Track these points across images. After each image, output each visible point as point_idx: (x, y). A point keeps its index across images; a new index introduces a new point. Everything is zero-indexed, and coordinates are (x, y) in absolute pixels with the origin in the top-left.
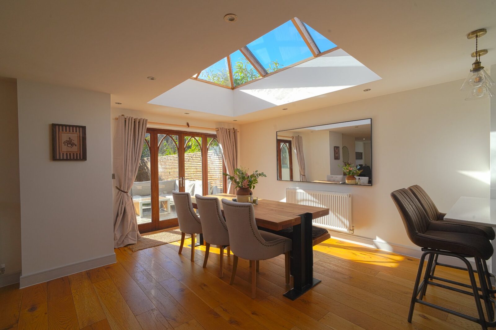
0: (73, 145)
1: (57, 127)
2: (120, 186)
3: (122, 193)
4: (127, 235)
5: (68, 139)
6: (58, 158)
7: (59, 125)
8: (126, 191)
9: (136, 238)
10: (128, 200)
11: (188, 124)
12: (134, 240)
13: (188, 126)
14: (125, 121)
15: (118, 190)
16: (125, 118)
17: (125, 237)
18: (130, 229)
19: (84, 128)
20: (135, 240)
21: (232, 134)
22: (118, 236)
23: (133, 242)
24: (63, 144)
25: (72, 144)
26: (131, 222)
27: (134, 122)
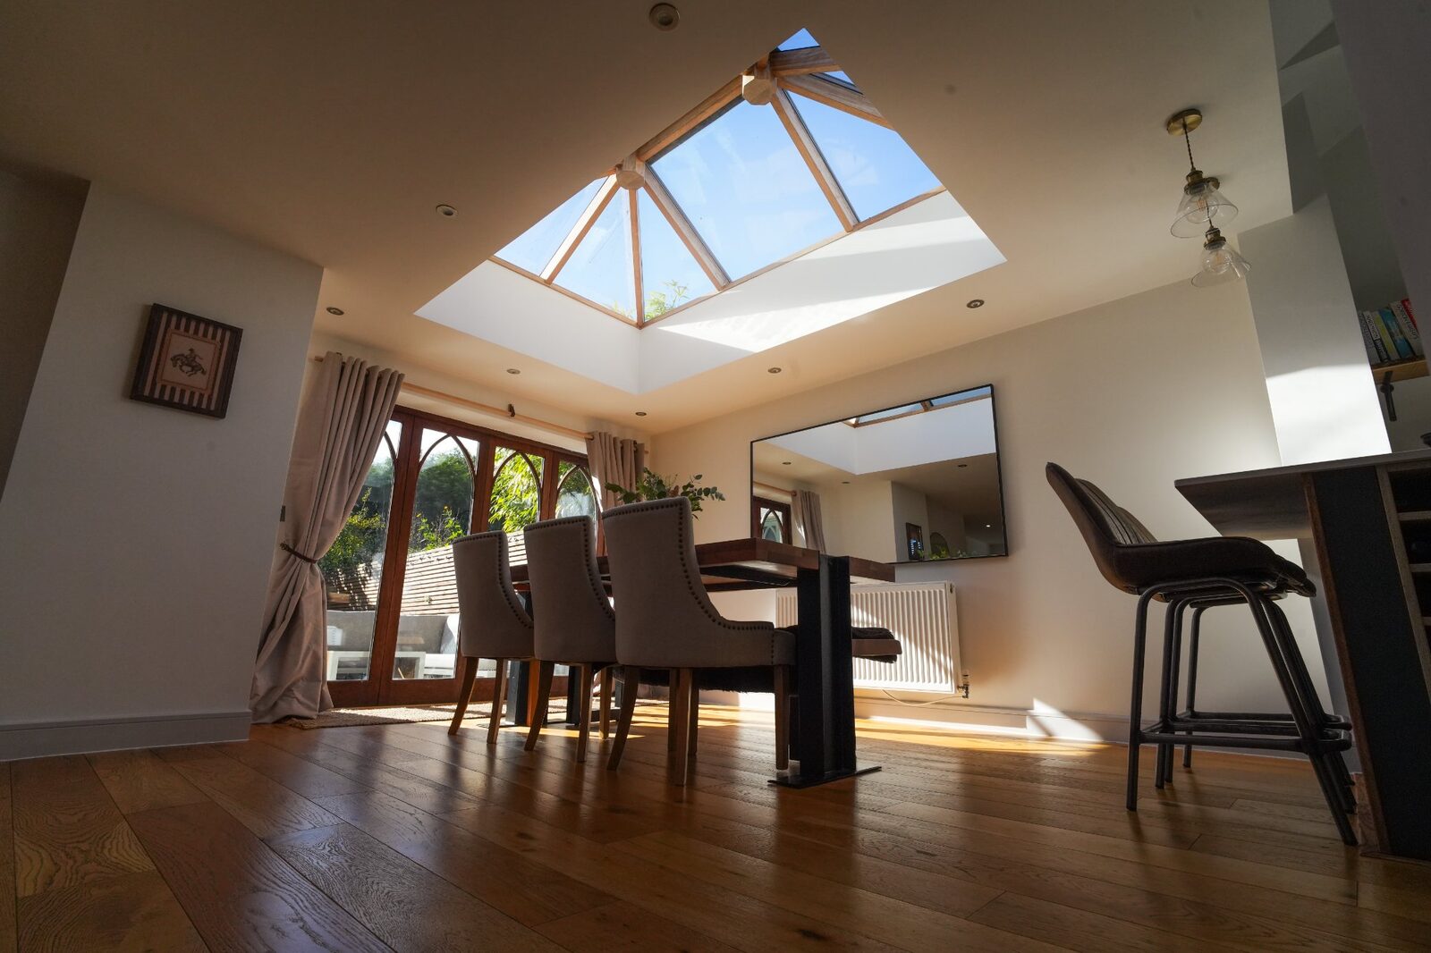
0: (196, 368)
1: (165, 316)
2: (296, 542)
3: (298, 560)
4: (289, 689)
5: (187, 353)
6: (147, 393)
7: (171, 312)
8: (311, 555)
9: (314, 701)
10: (312, 584)
11: (511, 409)
12: (309, 708)
13: (510, 413)
14: (343, 369)
15: (286, 553)
16: (344, 363)
17: (284, 695)
18: (304, 671)
19: (236, 333)
20: (312, 705)
21: (629, 456)
22: (263, 684)
23: (306, 713)
24: (169, 363)
25: (193, 368)
26: (308, 649)
27: (367, 376)
